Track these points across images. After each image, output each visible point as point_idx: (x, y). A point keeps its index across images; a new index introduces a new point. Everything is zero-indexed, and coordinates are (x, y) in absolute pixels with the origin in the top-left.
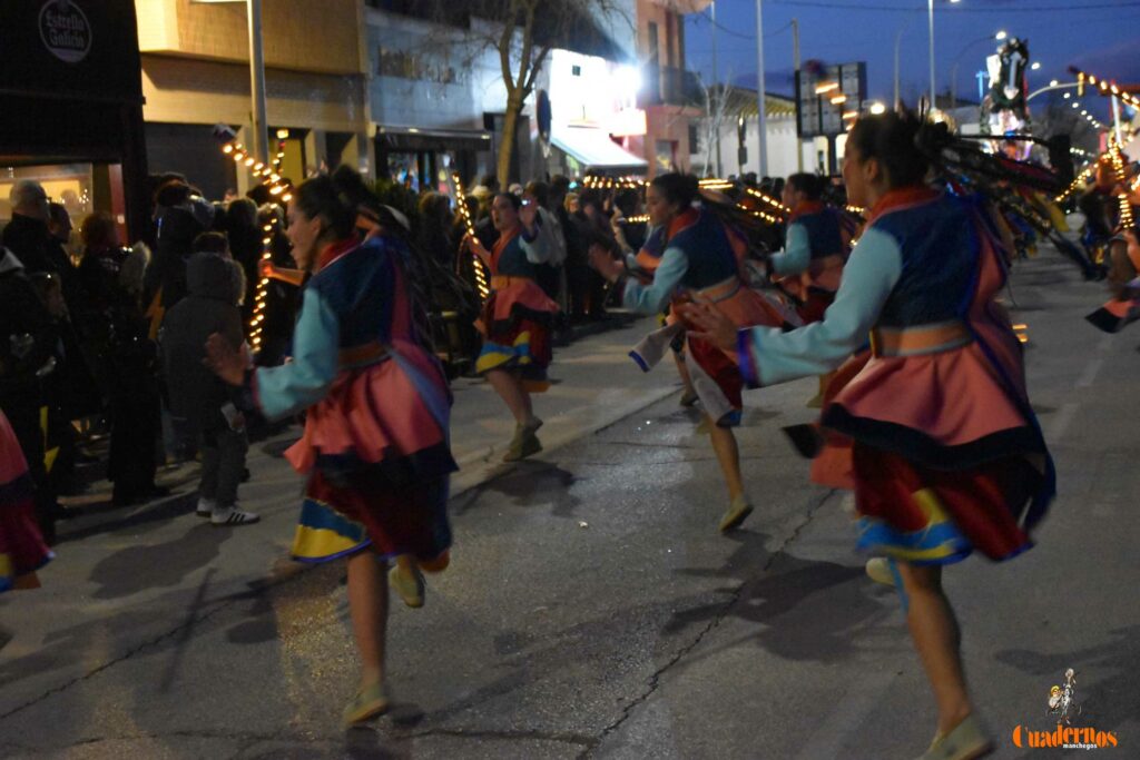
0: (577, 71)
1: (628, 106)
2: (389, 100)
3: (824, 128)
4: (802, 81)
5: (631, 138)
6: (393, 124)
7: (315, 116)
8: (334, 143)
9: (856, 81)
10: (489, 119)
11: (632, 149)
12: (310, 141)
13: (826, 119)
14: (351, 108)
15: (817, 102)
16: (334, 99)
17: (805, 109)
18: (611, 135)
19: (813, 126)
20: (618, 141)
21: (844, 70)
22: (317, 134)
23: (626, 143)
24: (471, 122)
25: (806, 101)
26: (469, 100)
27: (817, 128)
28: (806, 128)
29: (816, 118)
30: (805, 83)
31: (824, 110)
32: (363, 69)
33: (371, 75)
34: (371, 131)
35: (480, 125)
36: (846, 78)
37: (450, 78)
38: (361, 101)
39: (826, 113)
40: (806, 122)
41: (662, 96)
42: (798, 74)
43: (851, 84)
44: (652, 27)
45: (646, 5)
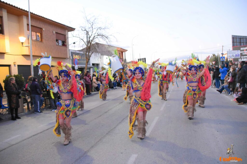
10: (93, 64)
35: (91, 65)
42: (138, 59)
43: (144, 60)
44: (120, 53)
45: (118, 51)
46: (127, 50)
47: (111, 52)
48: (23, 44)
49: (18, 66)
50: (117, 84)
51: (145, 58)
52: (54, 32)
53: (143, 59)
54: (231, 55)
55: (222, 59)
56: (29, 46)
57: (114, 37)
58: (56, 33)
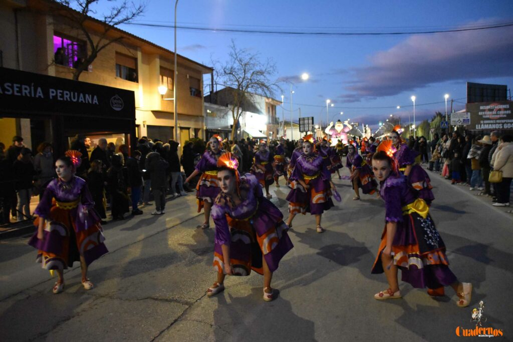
0: (252, 116)
1: (263, 124)
2: (209, 122)
3: (305, 130)
4: (300, 119)
6: (210, 127)
7: (191, 125)
8: (196, 131)
10: (232, 126)
11: (264, 133)
12: (191, 130)
13: (305, 128)
14: (200, 123)
16: (196, 121)
17: (301, 126)
18: (259, 130)
19: (303, 129)
20: (261, 132)
22: (192, 129)
24: (227, 127)
25: (301, 124)
26: (227, 123)
28: (301, 130)
31: (305, 126)
32: (203, 115)
33: (205, 116)
34: (205, 128)
35: (230, 127)
37: (223, 117)
38: (203, 122)
41: (271, 122)
43: (310, 121)
44: (269, 108)
45: (267, 103)
46: (281, 102)
47: (255, 105)
48: (164, 97)
49: (149, 127)
51: (313, 118)
52: (188, 75)
53: (309, 118)
54: (457, 120)
55: (443, 125)
56: (173, 100)
57: (278, 87)
58: (190, 77)
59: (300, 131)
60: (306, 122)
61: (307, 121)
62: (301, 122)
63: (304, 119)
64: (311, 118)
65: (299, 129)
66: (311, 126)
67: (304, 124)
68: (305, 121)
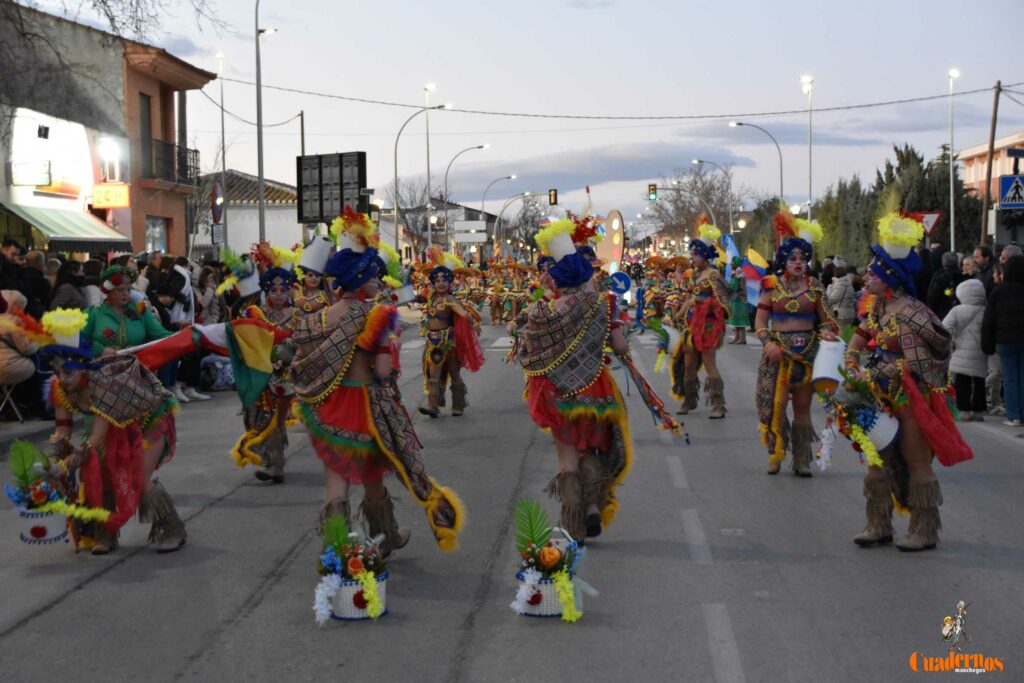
1: (112, 176)
3: (325, 214)
4: (304, 167)
5: (116, 210)
9: (356, 169)
11: (116, 223)
13: (326, 205)
15: (317, 189)
17: (305, 196)
18: (90, 207)
19: (312, 212)
20: (100, 214)
21: (344, 159)
23: (110, 217)
25: (307, 186)
27: (317, 214)
28: (305, 214)
29: (317, 204)
30: (306, 169)
31: (324, 197)
36: (347, 166)
39: (327, 199)
40: (307, 207)
41: (155, 171)
42: (300, 160)
43: (351, 172)
44: (146, 98)
45: (133, 71)
46: (213, 77)
47: (69, 79)
50: (180, 362)
51: (361, 157)
53: (341, 156)
59: (301, 218)
60: (331, 173)
61: (336, 170)
62: (306, 174)
63: (320, 160)
64: (356, 158)
65: (294, 213)
66: (351, 192)
67: (321, 186)
68: (326, 172)
